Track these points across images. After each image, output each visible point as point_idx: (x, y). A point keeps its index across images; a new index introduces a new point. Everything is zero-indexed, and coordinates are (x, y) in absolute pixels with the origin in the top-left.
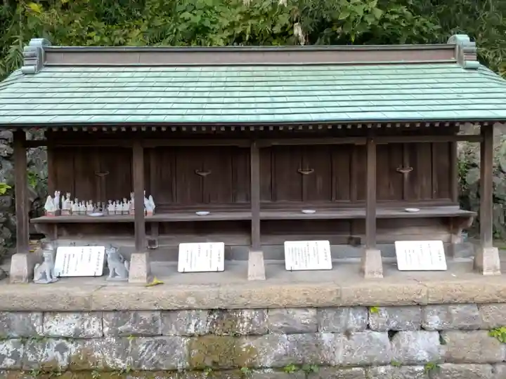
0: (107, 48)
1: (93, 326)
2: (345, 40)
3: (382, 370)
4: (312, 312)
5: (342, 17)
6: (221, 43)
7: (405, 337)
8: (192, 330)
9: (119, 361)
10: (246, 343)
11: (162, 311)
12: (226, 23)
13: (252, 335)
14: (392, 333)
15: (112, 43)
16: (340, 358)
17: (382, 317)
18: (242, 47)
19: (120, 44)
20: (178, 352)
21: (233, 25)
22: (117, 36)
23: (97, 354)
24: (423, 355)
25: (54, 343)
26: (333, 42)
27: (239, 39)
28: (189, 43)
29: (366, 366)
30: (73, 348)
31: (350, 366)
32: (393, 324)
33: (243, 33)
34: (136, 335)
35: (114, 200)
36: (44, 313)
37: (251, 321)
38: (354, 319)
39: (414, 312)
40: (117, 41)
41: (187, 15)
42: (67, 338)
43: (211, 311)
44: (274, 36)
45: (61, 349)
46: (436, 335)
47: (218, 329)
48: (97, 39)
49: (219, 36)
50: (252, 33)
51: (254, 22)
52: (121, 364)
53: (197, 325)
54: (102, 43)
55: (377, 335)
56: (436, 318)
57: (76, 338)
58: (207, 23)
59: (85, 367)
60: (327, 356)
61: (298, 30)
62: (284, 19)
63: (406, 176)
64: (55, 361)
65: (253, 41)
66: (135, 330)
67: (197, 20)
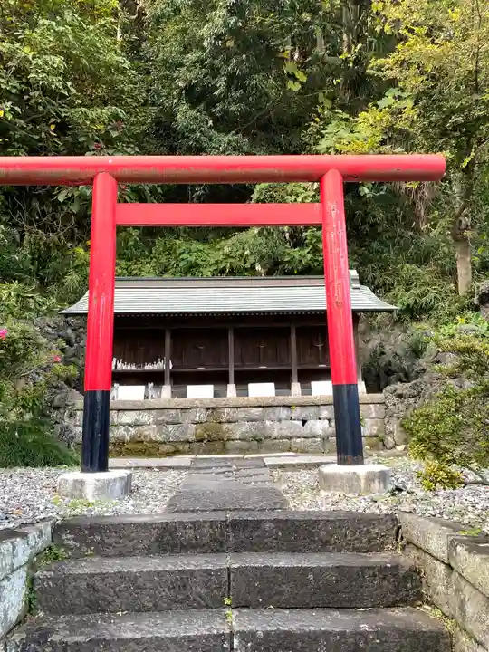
0: (126, 277)
1: (145, 417)
2: (290, 273)
3: (298, 440)
4: (260, 409)
5: (287, 259)
6: (209, 274)
7: (309, 423)
8: (197, 419)
9: (158, 436)
10: (225, 426)
11: (182, 409)
12: (212, 261)
13: (229, 422)
14: (304, 422)
15: (130, 274)
16: (275, 434)
17: (296, 412)
18: (224, 277)
19: (136, 275)
20: (189, 431)
21: (217, 262)
22: (134, 269)
23: (146, 433)
24: (320, 432)
25: (123, 428)
26: (286, 274)
27: (222, 272)
28: (186, 274)
29: (290, 438)
30: (133, 431)
31: (281, 438)
32: (303, 416)
33: (225, 268)
34: (167, 423)
35: (148, 363)
36: (119, 410)
37: (228, 414)
38: (283, 413)
39: (314, 409)
40: (134, 272)
41: (184, 256)
42: (130, 425)
43: (208, 409)
44: (247, 270)
45: (127, 430)
46: (327, 422)
47: (211, 419)
48: (120, 271)
49: (207, 270)
50: (232, 268)
51: (233, 260)
52: (159, 438)
53: (201, 415)
54: (123, 274)
55: (296, 422)
56: (326, 412)
57: (135, 425)
58: (199, 262)
59: (139, 439)
60: (269, 432)
61: (258, 267)
62: (252, 259)
63: (320, 348)
64: (124, 436)
65: (232, 273)
66: (167, 420)
67: (192, 259)
